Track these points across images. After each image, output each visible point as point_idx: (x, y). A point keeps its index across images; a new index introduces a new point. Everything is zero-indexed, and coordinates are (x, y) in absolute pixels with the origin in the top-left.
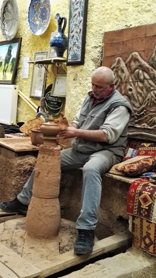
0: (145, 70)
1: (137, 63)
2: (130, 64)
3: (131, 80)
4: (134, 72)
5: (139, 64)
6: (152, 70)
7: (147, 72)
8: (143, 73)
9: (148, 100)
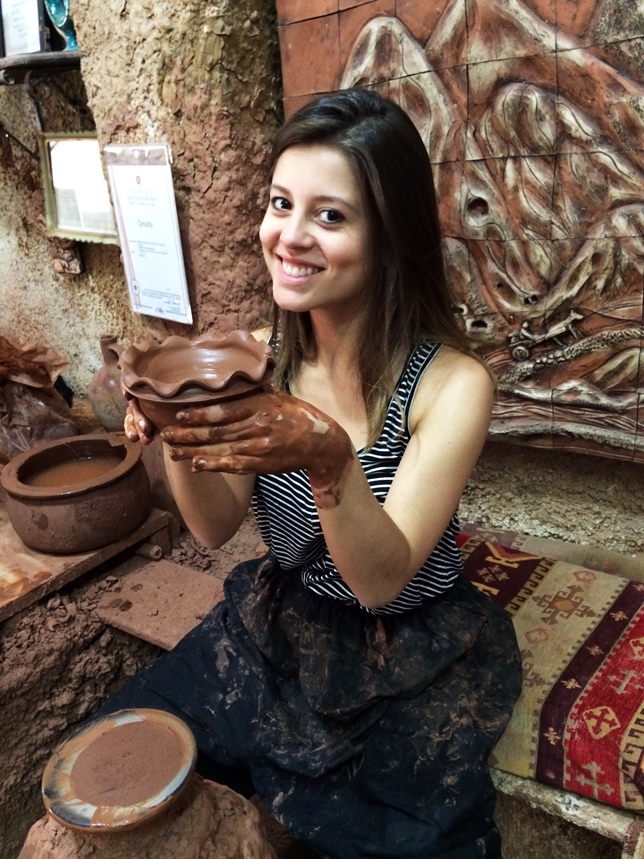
0: (564, 85)
1: (509, 48)
2: (457, 56)
3: (472, 154)
4: (490, 104)
5: (521, 52)
6: (616, 86)
7: (575, 101)
8: (553, 106)
9: (596, 258)
